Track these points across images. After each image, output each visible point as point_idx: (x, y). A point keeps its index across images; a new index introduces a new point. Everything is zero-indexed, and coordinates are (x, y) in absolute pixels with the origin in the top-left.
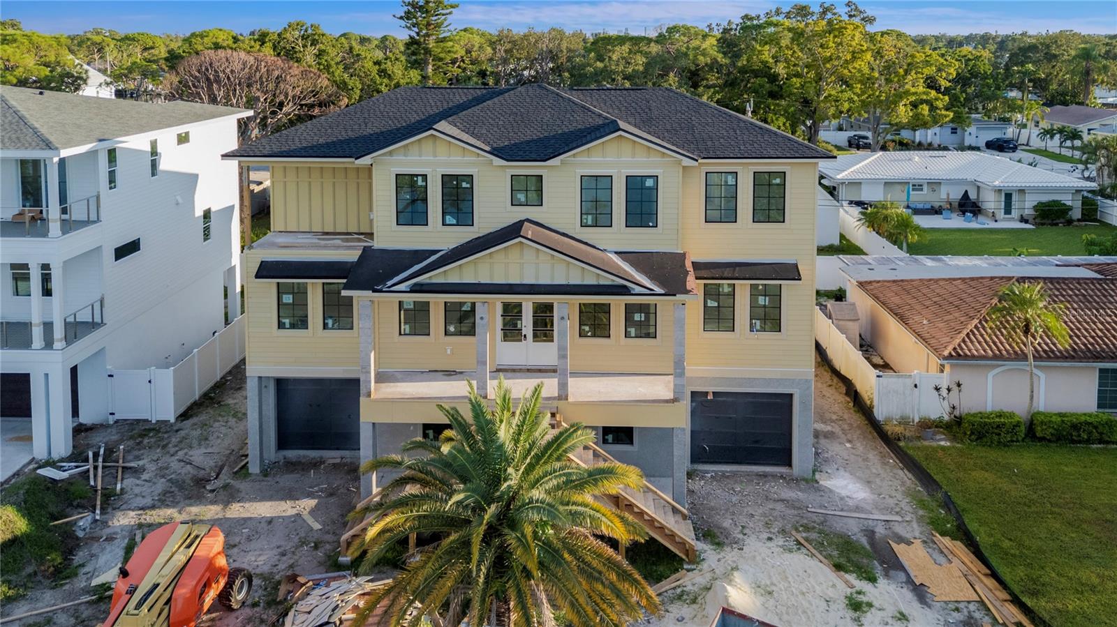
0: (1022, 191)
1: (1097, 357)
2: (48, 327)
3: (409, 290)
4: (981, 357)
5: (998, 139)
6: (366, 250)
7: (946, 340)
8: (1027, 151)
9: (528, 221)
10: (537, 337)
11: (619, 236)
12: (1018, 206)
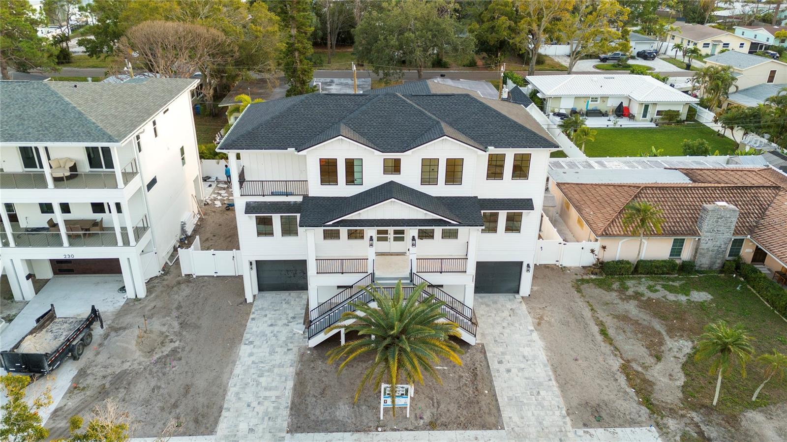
1: (674, 234)
3: (334, 225)
4: (618, 235)
5: (644, 51)
6: (306, 197)
7: (601, 225)
8: (663, 59)
9: (392, 182)
10: (396, 239)
11: (441, 189)
12: (652, 113)
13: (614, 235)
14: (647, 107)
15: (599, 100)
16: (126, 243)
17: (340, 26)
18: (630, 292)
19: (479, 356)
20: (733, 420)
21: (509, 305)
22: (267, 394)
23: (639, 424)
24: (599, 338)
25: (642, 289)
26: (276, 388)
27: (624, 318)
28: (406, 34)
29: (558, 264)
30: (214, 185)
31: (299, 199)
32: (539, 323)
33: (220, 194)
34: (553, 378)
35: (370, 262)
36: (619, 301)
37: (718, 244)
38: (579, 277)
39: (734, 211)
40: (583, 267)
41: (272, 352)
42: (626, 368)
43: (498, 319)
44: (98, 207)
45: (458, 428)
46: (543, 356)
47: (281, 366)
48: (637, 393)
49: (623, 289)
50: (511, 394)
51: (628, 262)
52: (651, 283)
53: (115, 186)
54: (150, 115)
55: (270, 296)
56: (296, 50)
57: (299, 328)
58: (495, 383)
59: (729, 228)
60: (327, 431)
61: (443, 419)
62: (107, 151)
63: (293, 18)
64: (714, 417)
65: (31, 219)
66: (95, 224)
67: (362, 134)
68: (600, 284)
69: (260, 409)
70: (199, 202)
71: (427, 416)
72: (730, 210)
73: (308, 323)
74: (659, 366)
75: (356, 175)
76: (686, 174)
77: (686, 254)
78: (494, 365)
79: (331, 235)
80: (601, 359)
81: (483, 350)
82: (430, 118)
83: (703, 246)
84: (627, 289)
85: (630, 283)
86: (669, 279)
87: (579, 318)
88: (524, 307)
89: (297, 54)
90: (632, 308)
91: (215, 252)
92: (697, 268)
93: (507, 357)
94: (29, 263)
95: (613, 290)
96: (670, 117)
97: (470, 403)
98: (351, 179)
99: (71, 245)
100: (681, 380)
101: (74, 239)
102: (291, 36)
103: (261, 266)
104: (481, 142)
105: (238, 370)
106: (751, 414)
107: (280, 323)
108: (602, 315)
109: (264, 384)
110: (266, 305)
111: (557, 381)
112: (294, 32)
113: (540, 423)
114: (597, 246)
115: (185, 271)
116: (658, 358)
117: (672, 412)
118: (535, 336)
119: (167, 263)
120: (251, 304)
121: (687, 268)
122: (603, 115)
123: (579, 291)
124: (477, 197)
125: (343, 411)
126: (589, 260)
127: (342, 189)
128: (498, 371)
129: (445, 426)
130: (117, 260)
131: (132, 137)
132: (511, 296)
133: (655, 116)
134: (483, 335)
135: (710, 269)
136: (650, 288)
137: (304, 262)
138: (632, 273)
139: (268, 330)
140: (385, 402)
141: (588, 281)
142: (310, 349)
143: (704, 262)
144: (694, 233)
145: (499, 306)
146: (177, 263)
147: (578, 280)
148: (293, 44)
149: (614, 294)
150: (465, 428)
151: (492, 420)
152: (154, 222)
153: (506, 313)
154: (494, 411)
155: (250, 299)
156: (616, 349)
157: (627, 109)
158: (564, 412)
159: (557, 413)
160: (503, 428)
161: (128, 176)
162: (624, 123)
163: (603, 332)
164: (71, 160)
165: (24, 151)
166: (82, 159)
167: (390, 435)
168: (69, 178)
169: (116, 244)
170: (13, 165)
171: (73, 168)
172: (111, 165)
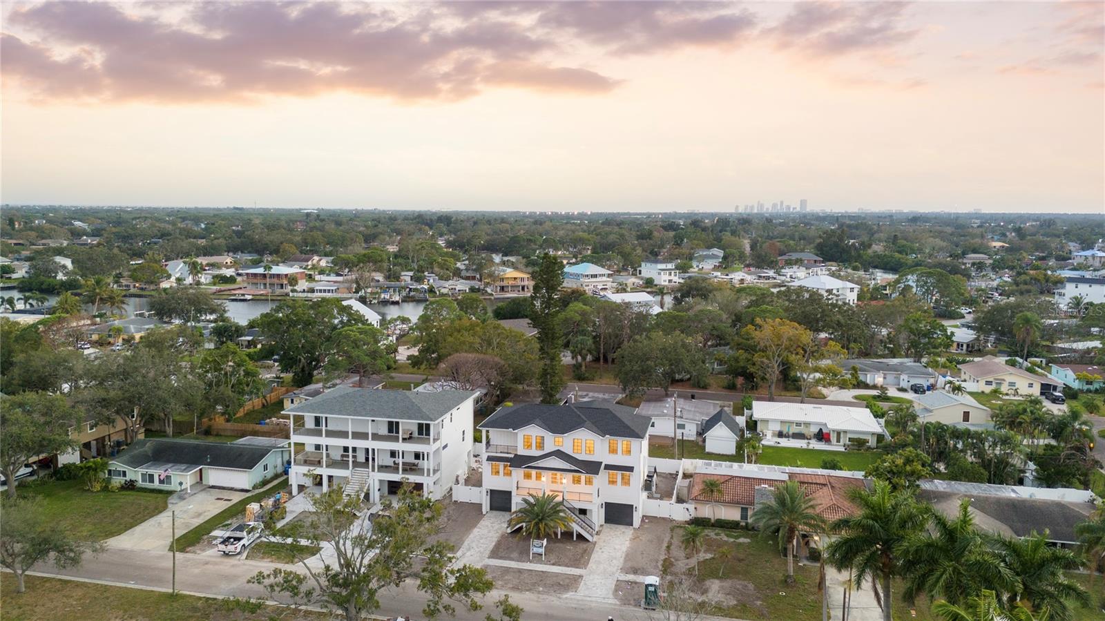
0: (845, 432)
1: (738, 503)
2: (429, 470)
3: (525, 468)
4: (705, 501)
5: (917, 385)
6: (516, 455)
7: (696, 494)
9: (558, 450)
11: (583, 456)
13: (701, 501)
14: (839, 434)
15: (803, 425)
16: (428, 475)
19: (591, 546)
20: (702, 580)
21: (622, 529)
24: (664, 548)
25: (713, 534)
26: (487, 544)
28: (648, 362)
29: (671, 518)
31: (512, 456)
32: (635, 539)
34: (624, 557)
35: (543, 491)
38: (678, 525)
40: (686, 521)
41: (489, 532)
42: (666, 560)
43: (614, 533)
44: (417, 456)
45: (565, 566)
46: (625, 549)
47: (491, 537)
48: (663, 566)
50: (597, 559)
51: (710, 519)
52: (719, 532)
53: (429, 444)
54: (450, 410)
55: (495, 513)
57: (505, 524)
58: (592, 555)
60: (504, 559)
62: (428, 426)
66: (414, 465)
67: (546, 424)
68: (686, 529)
69: (477, 550)
70: (469, 467)
72: (768, 490)
73: (509, 522)
74: (685, 560)
75: (541, 445)
77: (750, 519)
78: (596, 549)
79: (528, 476)
80: (656, 555)
81: (595, 543)
85: (705, 530)
86: (732, 531)
87: (660, 540)
88: (629, 531)
91: (471, 488)
92: (756, 528)
93: (606, 547)
94: (381, 481)
96: (860, 443)
98: (539, 446)
99: (402, 473)
100: (692, 566)
101: (405, 470)
103: (494, 494)
104: (605, 434)
105: (471, 536)
106: (711, 580)
107: (496, 522)
108: (674, 541)
109: (482, 542)
110: (492, 515)
113: (605, 570)
114: (692, 508)
115: (454, 499)
116: (688, 558)
117: (674, 574)
118: (628, 542)
120: (485, 515)
121: (749, 527)
123: (672, 530)
124: (602, 462)
125: (515, 555)
127: (534, 452)
128: (597, 551)
130: (422, 484)
131: (440, 420)
132: (628, 527)
133: (847, 442)
134: (599, 539)
135: (764, 532)
137: (510, 492)
138: (711, 525)
139: (490, 525)
140: (533, 549)
141: (681, 527)
142: (507, 532)
143: (761, 526)
144: (751, 504)
145: (617, 529)
146: (451, 495)
147: (674, 525)
148: (546, 370)
150: (568, 566)
151: (583, 566)
152: (443, 467)
153: (619, 532)
154: (586, 563)
155: (484, 513)
156: (669, 553)
157: (827, 434)
158: (619, 568)
159: (616, 568)
160: (585, 569)
161: (435, 440)
162: (821, 446)
164: (409, 430)
165: (390, 423)
166: (415, 429)
167: (532, 564)
168: (409, 439)
169: (423, 475)
170: (384, 431)
171: (411, 434)
172: (428, 434)
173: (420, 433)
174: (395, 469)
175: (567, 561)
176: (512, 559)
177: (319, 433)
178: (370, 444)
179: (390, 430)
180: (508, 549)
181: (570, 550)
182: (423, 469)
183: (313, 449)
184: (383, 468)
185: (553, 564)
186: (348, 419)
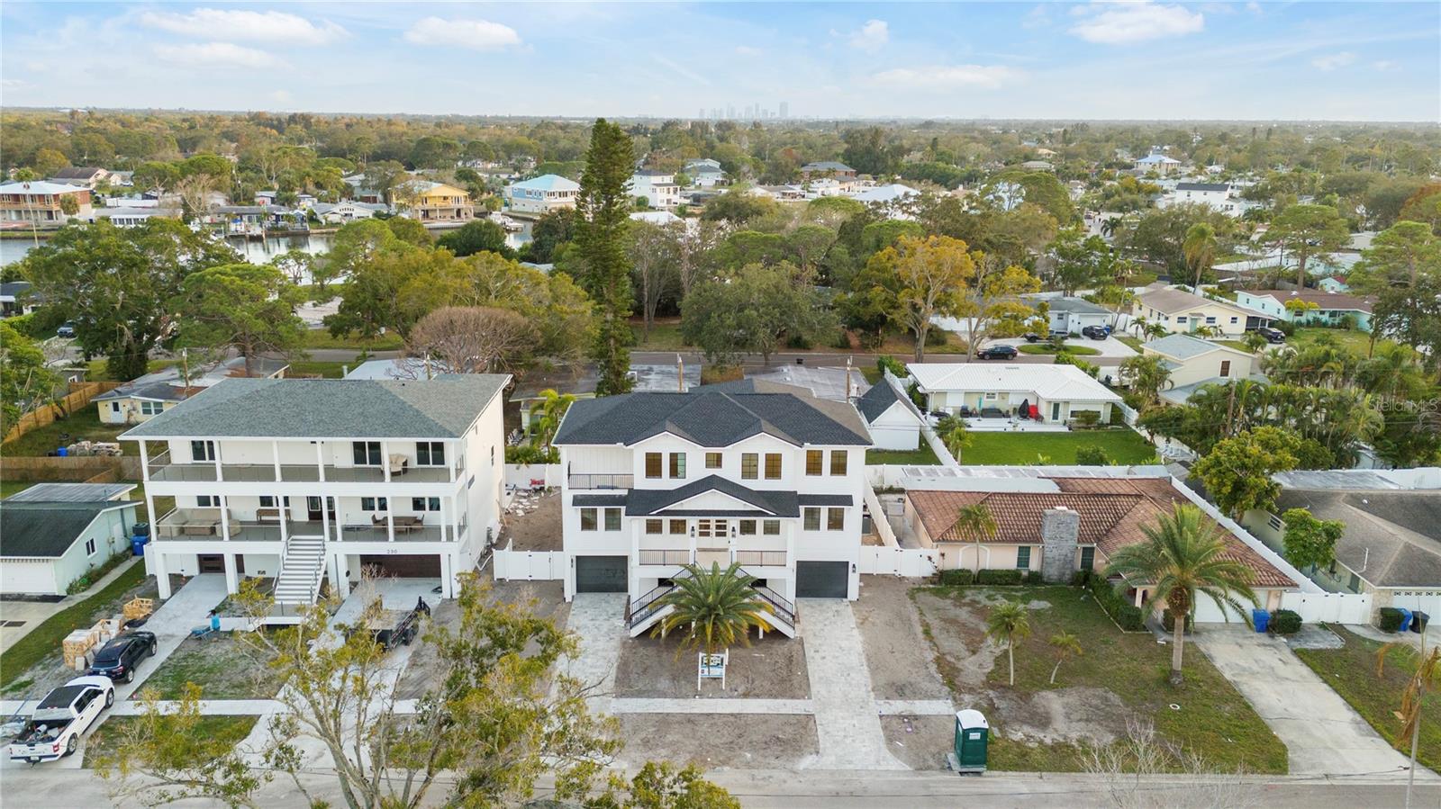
0: (1067, 403)
1: (1016, 540)
2: (449, 530)
3: (658, 514)
4: (956, 541)
5: (1092, 328)
6: (631, 490)
7: (940, 531)
8: (1119, 339)
9: (714, 476)
10: (718, 534)
11: (761, 484)
12: (1064, 413)
13: (951, 541)
14: (1056, 406)
15: (997, 396)
16: (450, 538)
17: (661, 292)
18: (967, 600)
19: (797, 647)
20: (1026, 697)
21: (835, 608)
22: (594, 670)
23: (938, 698)
24: (921, 636)
25: (982, 598)
26: (601, 666)
27: (953, 621)
28: (747, 312)
29: (897, 574)
30: (513, 494)
31: (625, 492)
32: (862, 623)
33: (521, 503)
34: (865, 663)
35: (691, 553)
36: (952, 608)
37: (1064, 552)
38: (917, 586)
39: (1074, 516)
40: (924, 578)
41: (596, 639)
42: (939, 661)
43: (821, 618)
44: (418, 504)
45: (769, 697)
46: (859, 648)
47: (603, 650)
48: (944, 677)
49: (962, 596)
50: (822, 675)
51: (969, 571)
52: (992, 593)
53: (448, 480)
55: (589, 597)
56: (610, 337)
57: (622, 623)
58: (809, 667)
59: (1072, 534)
60: (649, 697)
61: (757, 691)
62: (440, 447)
63: (610, 302)
64: (1010, 694)
65: (351, 514)
66: (417, 520)
67: (686, 430)
68: (937, 593)
70: (501, 509)
71: (741, 689)
72: (1069, 515)
73: (628, 617)
74: (973, 658)
75: (680, 469)
76: (1057, 484)
77: (1034, 565)
78: (809, 653)
79: (654, 528)
80: (917, 653)
81: (801, 642)
82: (751, 416)
83: (1048, 554)
84: (964, 597)
85: (968, 593)
86: (1012, 590)
87: (906, 622)
88: (850, 609)
89: (612, 342)
90: (963, 614)
91: (532, 553)
92: (1045, 579)
93: (824, 648)
94: (349, 557)
95: (949, 598)
96: (1088, 418)
97: (783, 681)
98: (674, 472)
99: (396, 540)
100: (991, 667)
101: (399, 534)
102: (606, 321)
103: (581, 561)
104: (798, 439)
106: (1043, 693)
107: (601, 618)
108: (930, 618)
109: (590, 664)
110: (585, 603)
111: (869, 666)
112: (610, 317)
113: (846, 696)
114: (935, 553)
115: (497, 575)
116: (974, 653)
117: (971, 690)
118: (856, 632)
119: (476, 568)
120: (571, 603)
121: (1035, 579)
122: (1004, 416)
123: (912, 598)
124: (796, 492)
125: (664, 684)
126: (928, 570)
127: (665, 483)
128: (813, 658)
129: (757, 696)
130: (438, 557)
131: (466, 432)
132: (839, 600)
133: (1069, 418)
134: (803, 630)
135: (1060, 581)
136: (989, 597)
137: (624, 560)
138: (974, 583)
139: (590, 623)
140: (703, 672)
141: (924, 590)
142: (631, 638)
143: (1052, 572)
144: (1038, 540)
145: (824, 607)
146: (488, 567)
147: (913, 589)
148: (608, 331)
149: (948, 601)
150: (776, 697)
151: (802, 693)
152: (471, 521)
153: (830, 614)
154: (804, 687)
155: (568, 599)
156: (935, 645)
157: (1035, 408)
158: (870, 689)
159: (864, 689)
160: (810, 698)
161: (457, 472)
162: (1029, 426)
163: (927, 633)
164: (403, 456)
165: (359, 447)
166: (412, 454)
167: (706, 701)
168: (402, 474)
169: (440, 539)
170: (346, 459)
171: (405, 464)
172: (440, 459)
173: (423, 459)
174: (379, 530)
175: (767, 684)
176: (663, 695)
177: (209, 475)
178: (322, 489)
179: (359, 459)
180: (645, 671)
181: (761, 660)
182: (439, 528)
183: (195, 505)
184: (352, 532)
185: (746, 695)
186: (271, 443)
